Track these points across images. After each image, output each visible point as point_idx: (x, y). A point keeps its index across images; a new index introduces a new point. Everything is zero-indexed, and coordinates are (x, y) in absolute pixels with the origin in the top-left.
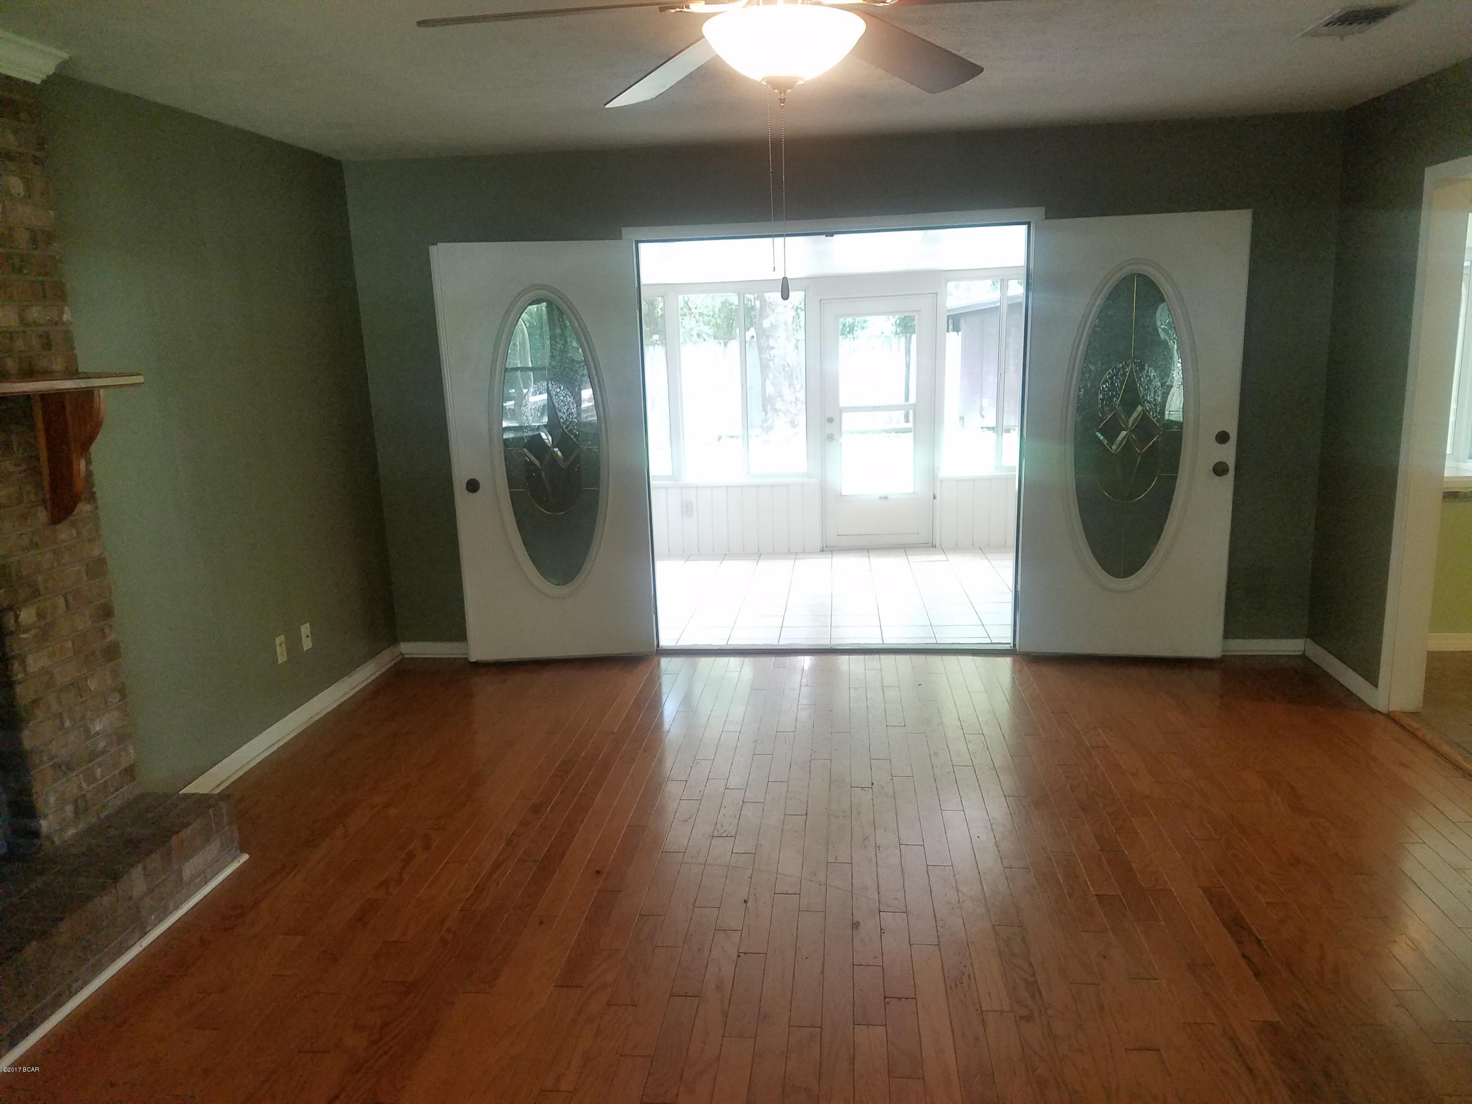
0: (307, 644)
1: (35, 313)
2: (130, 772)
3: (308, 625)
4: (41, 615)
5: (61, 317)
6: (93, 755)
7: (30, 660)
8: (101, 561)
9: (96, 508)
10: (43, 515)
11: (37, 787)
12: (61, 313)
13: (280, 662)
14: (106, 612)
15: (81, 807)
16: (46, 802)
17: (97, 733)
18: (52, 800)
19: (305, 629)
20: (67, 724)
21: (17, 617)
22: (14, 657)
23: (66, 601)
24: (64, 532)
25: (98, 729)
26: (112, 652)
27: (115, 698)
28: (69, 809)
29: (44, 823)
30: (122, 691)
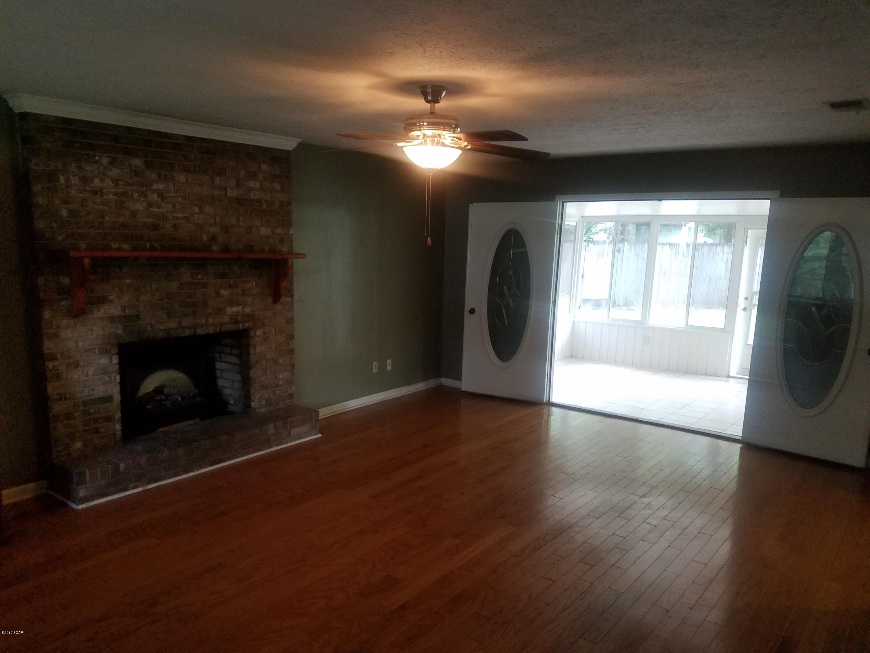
0: (389, 368)
1: (279, 230)
2: (291, 396)
3: (391, 360)
4: (264, 333)
5: (289, 232)
6: (277, 386)
7: (257, 348)
8: (292, 319)
9: (293, 300)
10: (270, 300)
11: (252, 391)
12: (289, 231)
13: (374, 372)
14: (291, 337)
15: (269, 403)
16: (255, 397)
17: (280, 379)
18: (258, 397)
19: (389, 362)
20: (268, 372)
21: (255, 333)
22: (252, 345)
23: (276, 330)
24: (278, 307)
25: (280, 377)
26: (291, 352)
27: (289, 368)
28: (264, 402)
29: (252, 403)
30: (293, 366)
